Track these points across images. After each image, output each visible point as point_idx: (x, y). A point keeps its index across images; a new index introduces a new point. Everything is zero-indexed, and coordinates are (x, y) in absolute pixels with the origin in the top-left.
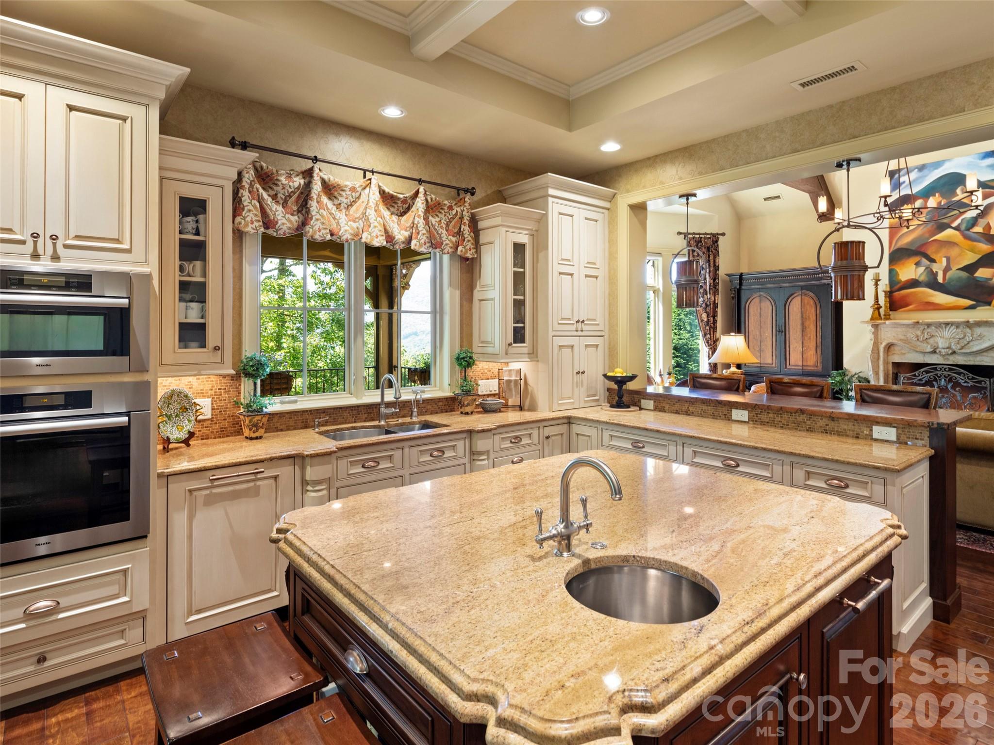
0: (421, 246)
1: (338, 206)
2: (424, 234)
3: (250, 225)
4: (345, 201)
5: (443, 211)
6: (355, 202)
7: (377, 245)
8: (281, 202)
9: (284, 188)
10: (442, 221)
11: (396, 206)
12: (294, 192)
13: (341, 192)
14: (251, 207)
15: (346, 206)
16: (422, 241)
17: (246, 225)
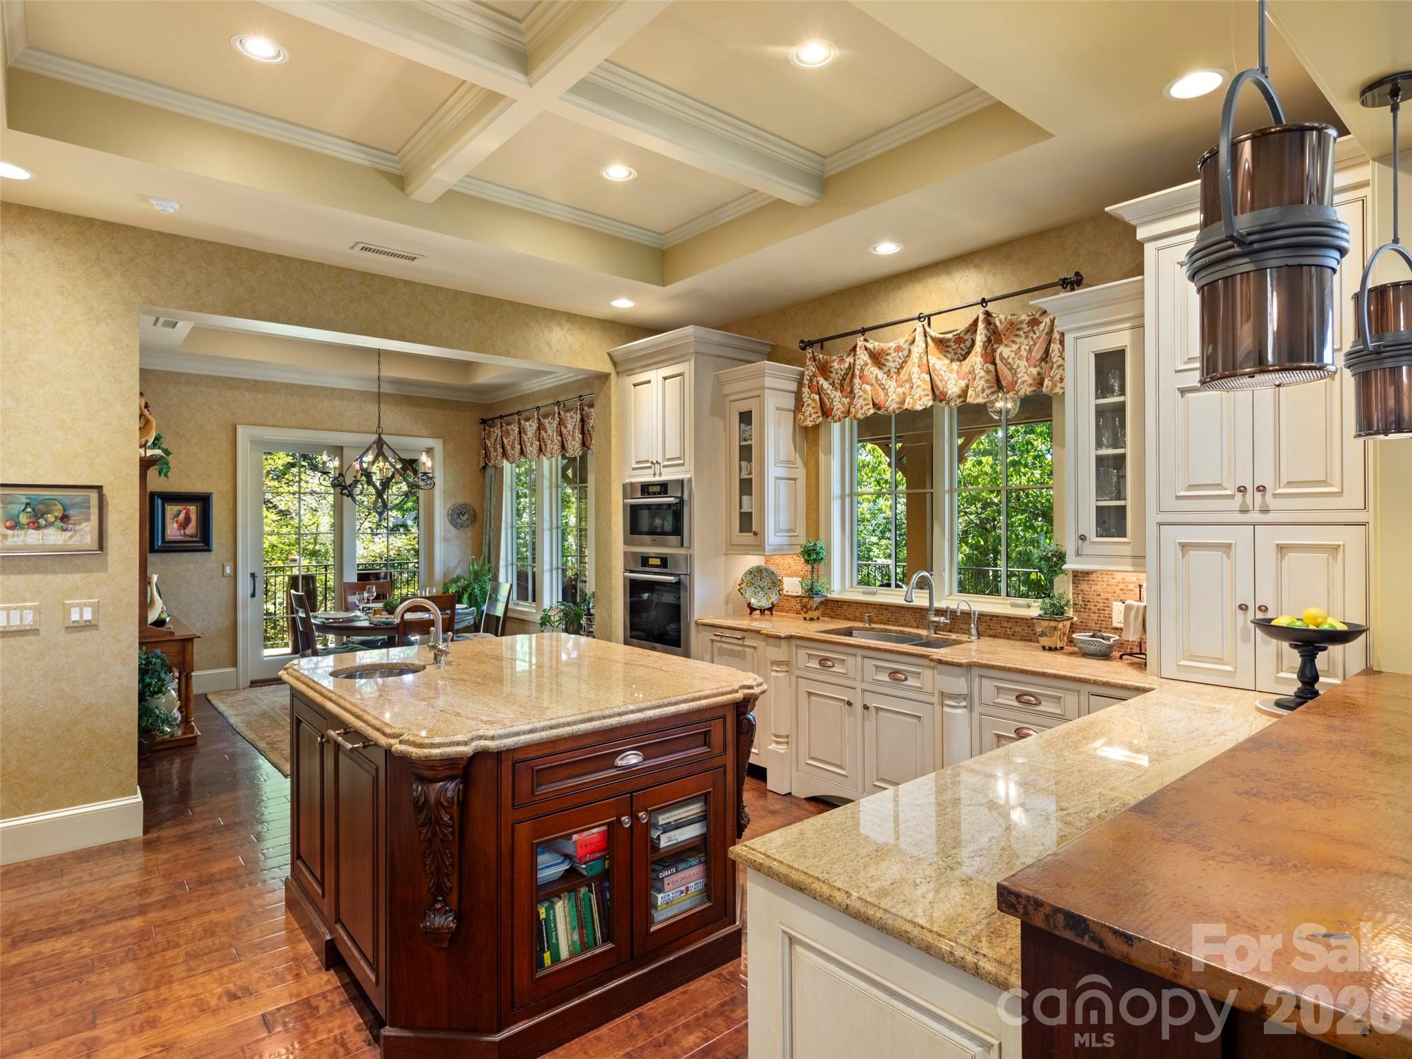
0: (977, 396)
1: (888, 373)
2: (981, 378)
3: (809, 419)
4: (893, 365)
5: (1021, 333)
6: (905, 362)
7: (919, 407)
8: (839, 387)
9: (837, 373)
10: (1022, 348)
11: (950, 349)
12: (846, 374)
13: (887, 357)
14: (810, 402)
15: (896, 371)
16: (979, 389)
17: (805, 419)
